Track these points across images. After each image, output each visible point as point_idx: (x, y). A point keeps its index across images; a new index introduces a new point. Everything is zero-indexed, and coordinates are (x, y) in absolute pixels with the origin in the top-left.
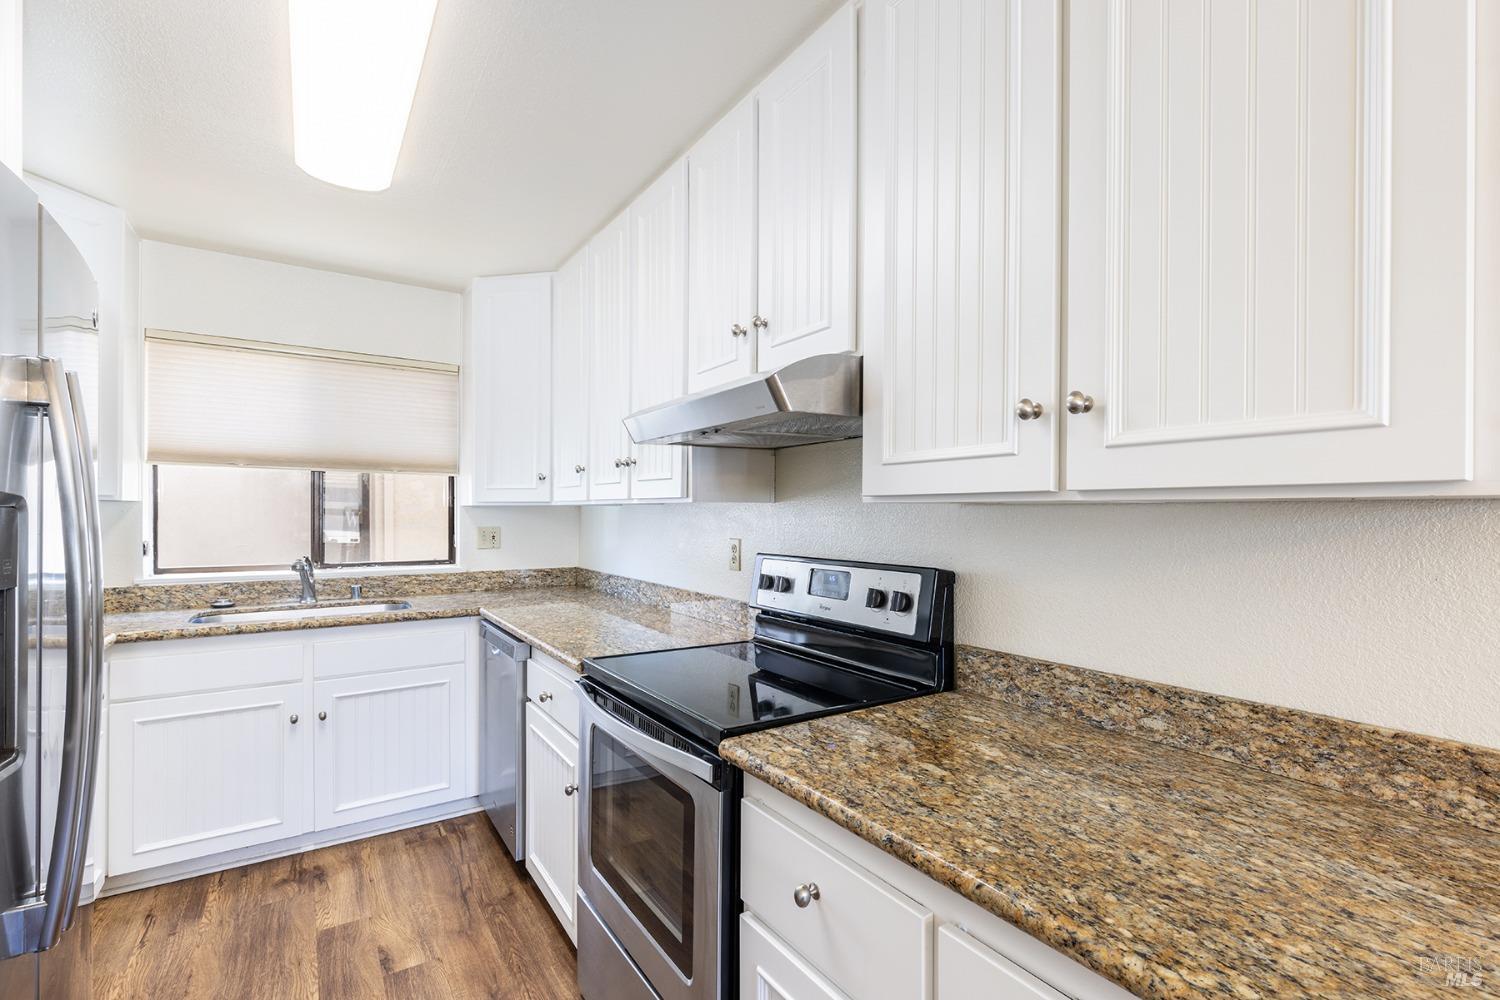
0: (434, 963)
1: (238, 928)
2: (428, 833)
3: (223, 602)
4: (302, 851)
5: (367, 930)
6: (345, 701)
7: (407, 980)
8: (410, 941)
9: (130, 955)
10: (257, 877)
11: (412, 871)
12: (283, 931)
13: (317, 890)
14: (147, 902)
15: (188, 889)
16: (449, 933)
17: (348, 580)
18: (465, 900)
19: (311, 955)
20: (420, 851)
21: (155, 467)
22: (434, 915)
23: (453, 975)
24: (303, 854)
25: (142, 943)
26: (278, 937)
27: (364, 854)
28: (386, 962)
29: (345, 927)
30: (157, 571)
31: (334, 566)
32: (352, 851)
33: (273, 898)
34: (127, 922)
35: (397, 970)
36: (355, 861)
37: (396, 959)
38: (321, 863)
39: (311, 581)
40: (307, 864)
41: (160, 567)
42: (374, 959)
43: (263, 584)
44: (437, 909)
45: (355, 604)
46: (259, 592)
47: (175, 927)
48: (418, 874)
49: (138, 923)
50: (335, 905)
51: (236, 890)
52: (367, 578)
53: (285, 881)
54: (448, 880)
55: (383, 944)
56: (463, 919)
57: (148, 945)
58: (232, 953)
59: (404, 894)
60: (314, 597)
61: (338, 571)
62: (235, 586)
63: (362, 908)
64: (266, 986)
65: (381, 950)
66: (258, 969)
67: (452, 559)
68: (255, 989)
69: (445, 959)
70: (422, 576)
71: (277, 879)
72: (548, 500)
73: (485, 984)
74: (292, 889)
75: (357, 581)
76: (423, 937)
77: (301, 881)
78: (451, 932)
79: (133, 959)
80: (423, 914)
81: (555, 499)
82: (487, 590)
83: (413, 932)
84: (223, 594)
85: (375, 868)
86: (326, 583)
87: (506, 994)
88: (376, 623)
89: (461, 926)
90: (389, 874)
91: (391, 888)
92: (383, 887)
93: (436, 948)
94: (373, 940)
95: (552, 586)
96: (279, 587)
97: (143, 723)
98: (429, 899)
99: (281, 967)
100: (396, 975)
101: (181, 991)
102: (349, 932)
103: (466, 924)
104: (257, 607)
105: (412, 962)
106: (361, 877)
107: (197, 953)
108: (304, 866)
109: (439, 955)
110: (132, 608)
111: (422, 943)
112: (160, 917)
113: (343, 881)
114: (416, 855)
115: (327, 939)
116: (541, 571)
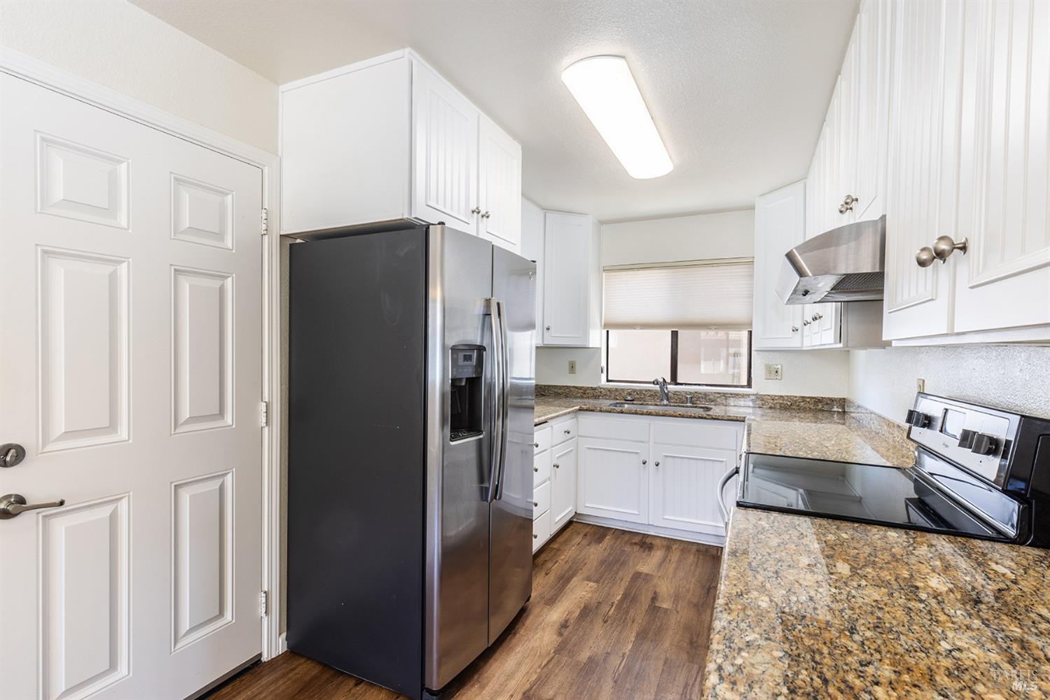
0: (675, 612)
1: (609, 554)
2: (711, 550)
3: (629, 398)
4: (649, 533)
5: (655, 581)
6: (669, 459)
7: (657, 612)
8: (670, 596)
9: (574, 546)
10: (627, 537)
11: (691, 565)
12: (624, 564)
13: (645, 554)
14: (588, 529)
15: (602, 531)
16: (690, 602)
17: (686, 393)
18: (708, 592)
19: (628, 578)
20: (701, 557)
21: (608, 331)
22: (688, 591)
23: (679, 622)
24: (649, 535)
25: (579, 544)
26: (620, 565)
27: (674, 547)
28: (654, 599)
29: (647, 575)
30: (608, 381)
31: (681, 384)
32: (670, 543)
33: (628, 549)
34: (579, 534)
35: (657, 605)
36: (668, 548)
37: (659, 600)
38: (654, 542)
39: (666, 391)
40: (648, 541)
41: (609, 379)
42: (650, 595)
43: (646, 391)
44: (691, 588)
45: (687, 407)
46: (644, 395)
47: (591, 543)
48: (693, 567)
49: (582, 535)
50: (648, 564)
51: (617, 539)
52: (696, 393)
53: (635, 544)
54: (706, 577)
55: (658, 591)
56: (701, 600)
57: (580, 545)
58: (602, 562)
59: (681, 574)
60: (668, 400)
61: (683, 387)
62: (635, 391)
63: (658, 571)
64: (606, 582)
65: (655, 593)
66: (607, 574)
67: (749, 385)
68: (602, 581)
69: (680, 613)
70: (728, 394)
71: (634, 541)
72: (799, 346)
73: (692, 635)
74: (636, 548)
75: (691, 393)
76: (677, 598)
77: (641, 547)
78: (691, 602)
79: (573, 548)
80: (683, 587)
81: (804, 345)
82: (771, 408)
83: (674, 592)
84: (630, 394)
85: (675, 556)
86: (675, 393)
87: (698, 646)
88: (684, 417)
89: (698, 602)
90: (679, 561)
91: (677, 568)
92: (673, 566)
93: (679, 606)
94: (655, 586)
95: (823, 411)
96: (653, 393)
97: (589, 448)
98: (691, 582)
99: (615, 577)
100: (655, 607)
101: (580, 568)
102: (647, 578)
103: (701, 603)
104: (641, 403)
105: (665, 606)
106: (667, 556)
107: (592, 557)
108: (647, 541)
109: (678, 609)
110: (596, 397)
111: (674, 600)
112: (588, 537)
113: (658, 555)
114: (698, 558)
115: (637, 575)
116: (814, 398)
